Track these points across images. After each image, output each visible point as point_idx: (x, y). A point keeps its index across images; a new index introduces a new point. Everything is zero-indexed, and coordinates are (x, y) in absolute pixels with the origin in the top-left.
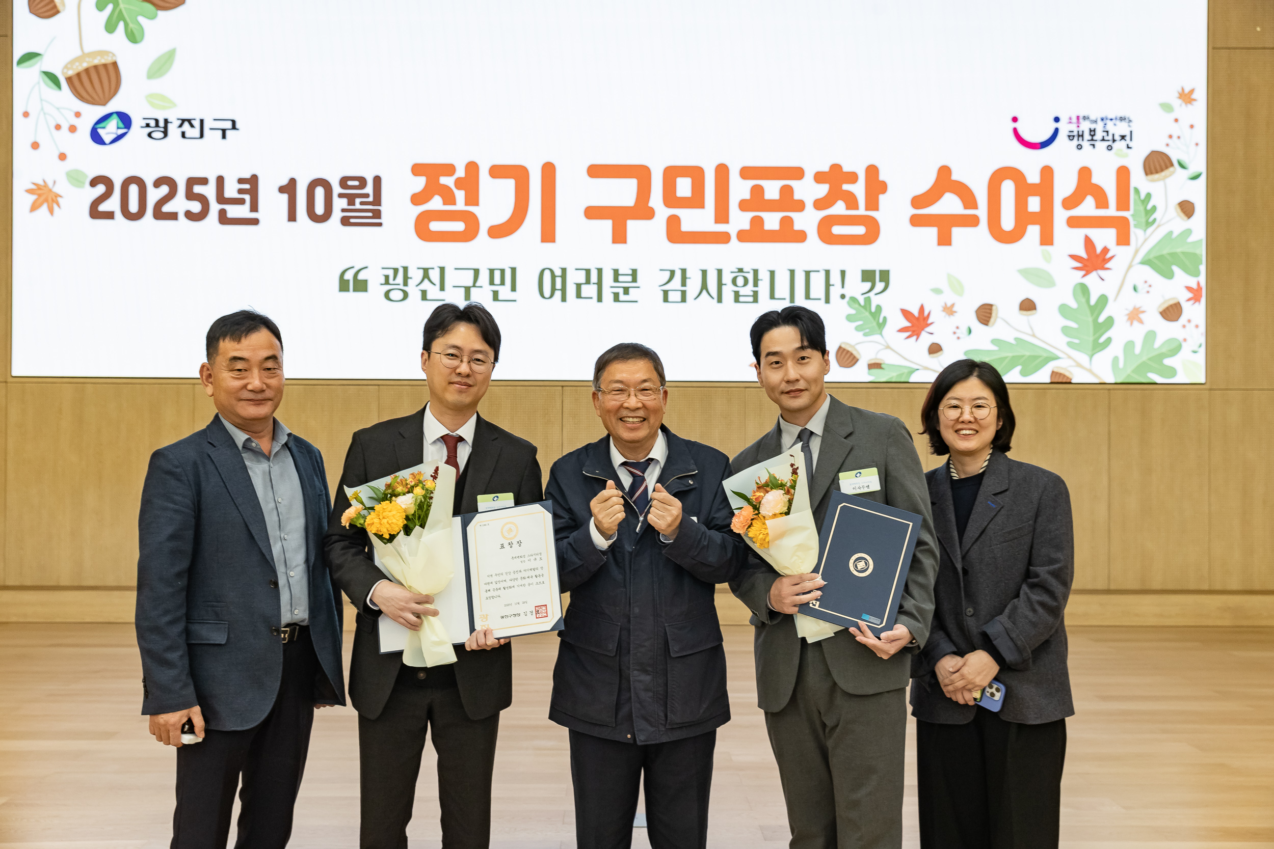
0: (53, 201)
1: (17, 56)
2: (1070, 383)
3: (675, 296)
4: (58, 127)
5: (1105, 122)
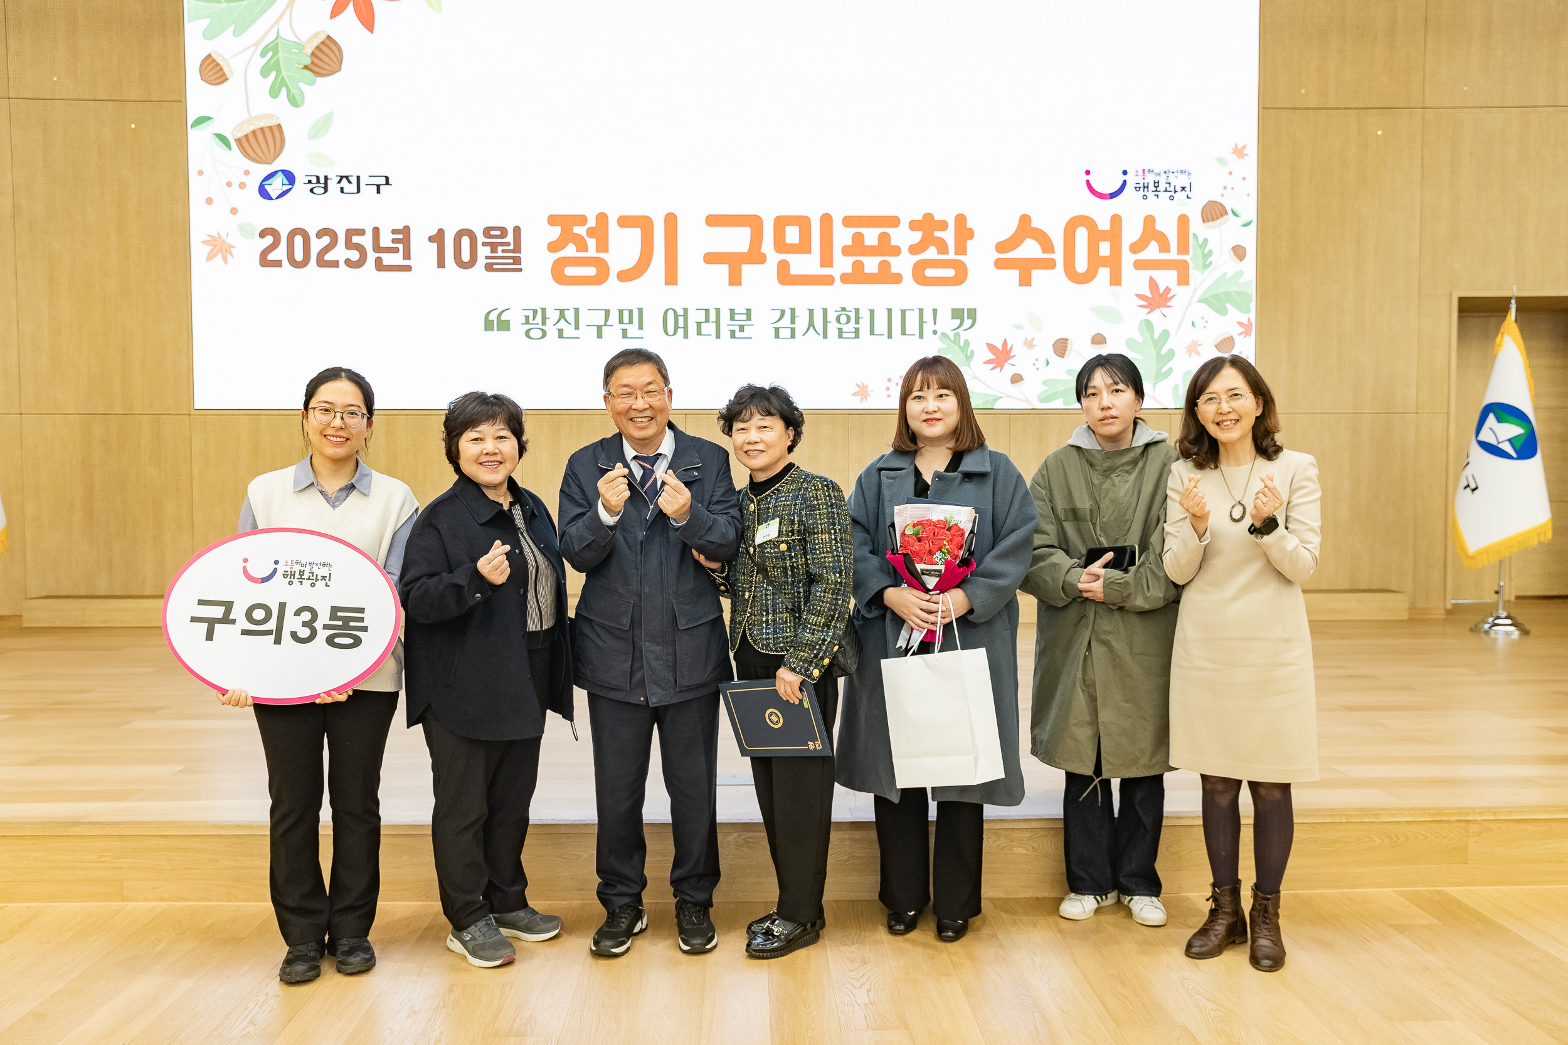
0: (226, 251)
1: (191, 120)
3: (785, 333)
5: (1167, 174)
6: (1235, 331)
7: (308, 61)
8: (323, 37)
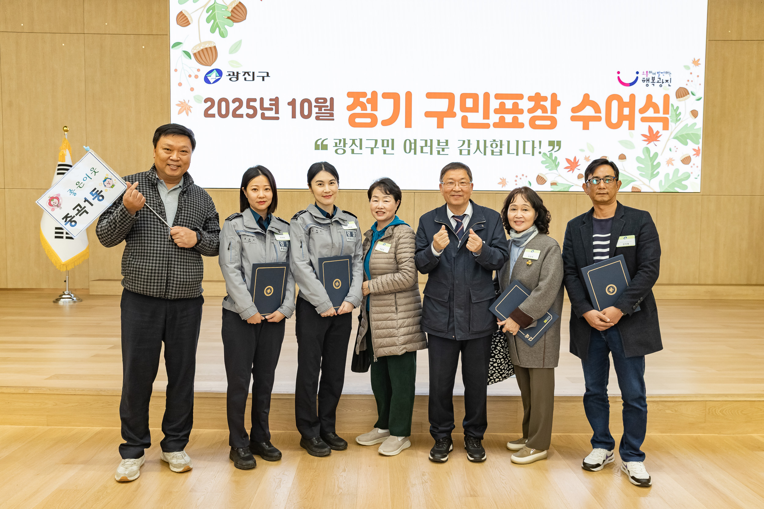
0: (188, 109)
1: (172, 44)
2: (641, 192)
3: (465, 152)
4: (190, 76)
5: (659, 74)
6: (692, 153)
7: (230, 15)
8: (237, 3)
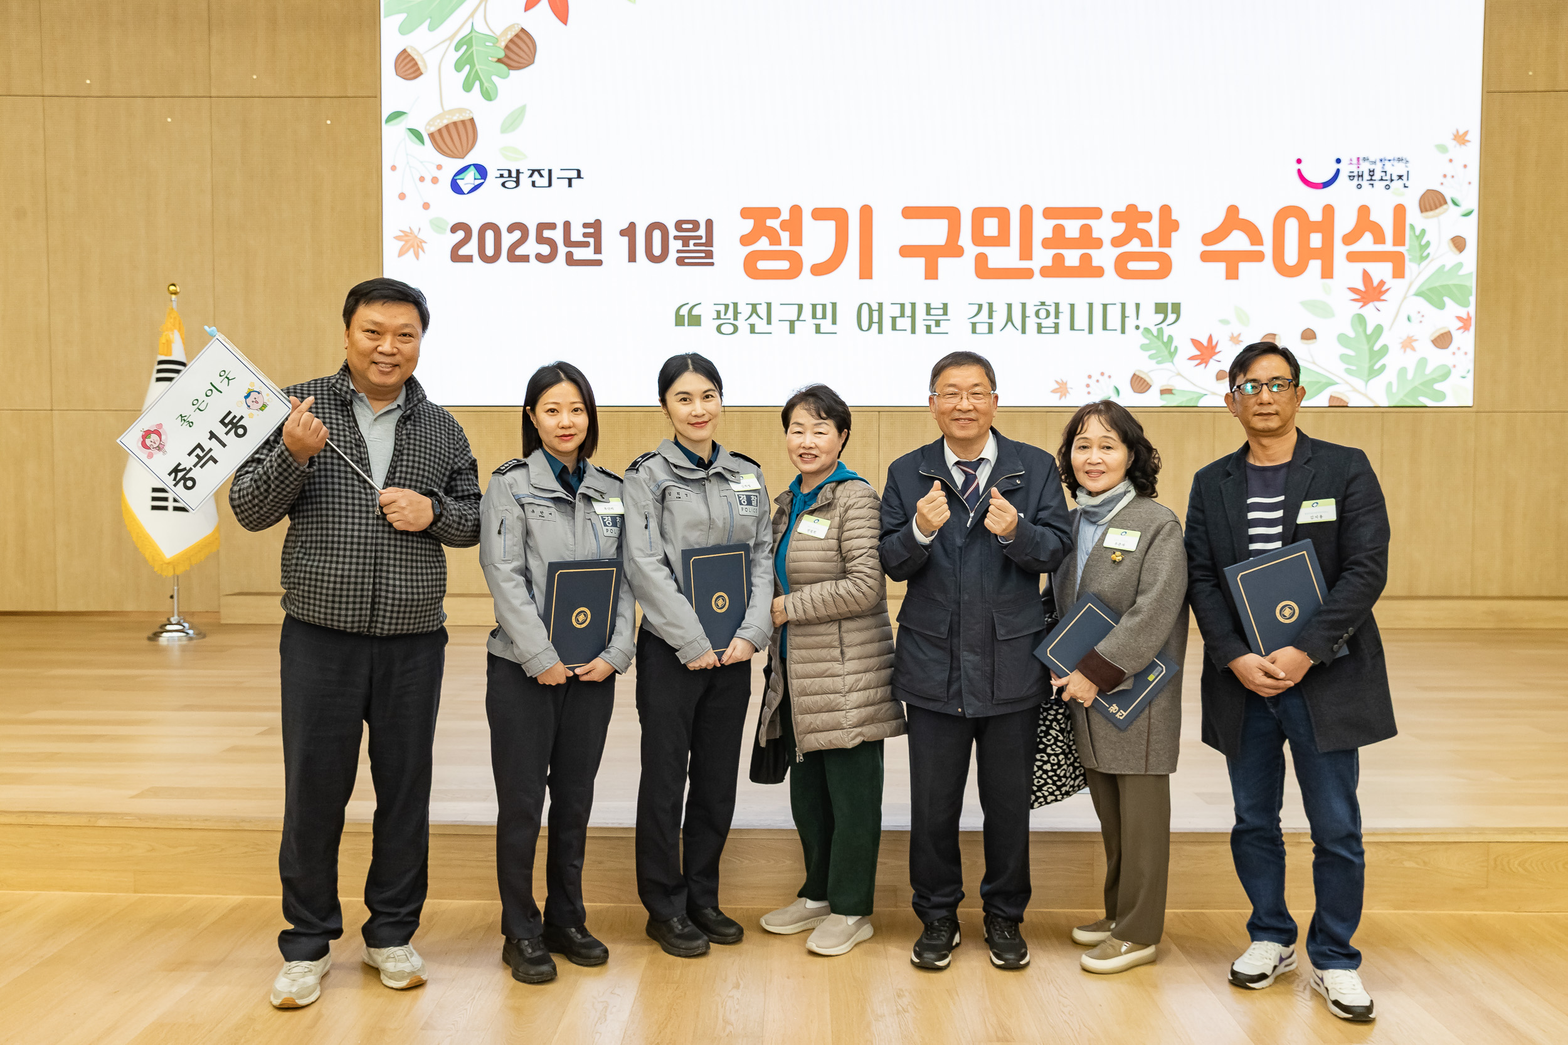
0: (418, 246)
1: (385, 115)
2: (1347, 407)
3: (982, 328)
4: (422, 179)
5: (1383, 163)
6: (1453, 326)
7: (502, 55)
8: (517, 30)
